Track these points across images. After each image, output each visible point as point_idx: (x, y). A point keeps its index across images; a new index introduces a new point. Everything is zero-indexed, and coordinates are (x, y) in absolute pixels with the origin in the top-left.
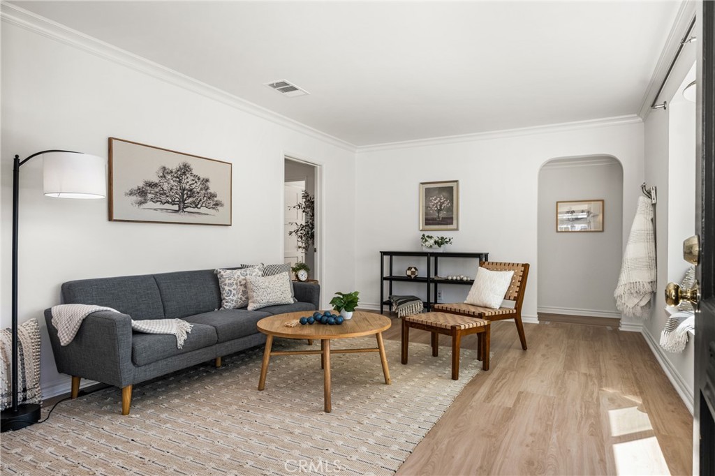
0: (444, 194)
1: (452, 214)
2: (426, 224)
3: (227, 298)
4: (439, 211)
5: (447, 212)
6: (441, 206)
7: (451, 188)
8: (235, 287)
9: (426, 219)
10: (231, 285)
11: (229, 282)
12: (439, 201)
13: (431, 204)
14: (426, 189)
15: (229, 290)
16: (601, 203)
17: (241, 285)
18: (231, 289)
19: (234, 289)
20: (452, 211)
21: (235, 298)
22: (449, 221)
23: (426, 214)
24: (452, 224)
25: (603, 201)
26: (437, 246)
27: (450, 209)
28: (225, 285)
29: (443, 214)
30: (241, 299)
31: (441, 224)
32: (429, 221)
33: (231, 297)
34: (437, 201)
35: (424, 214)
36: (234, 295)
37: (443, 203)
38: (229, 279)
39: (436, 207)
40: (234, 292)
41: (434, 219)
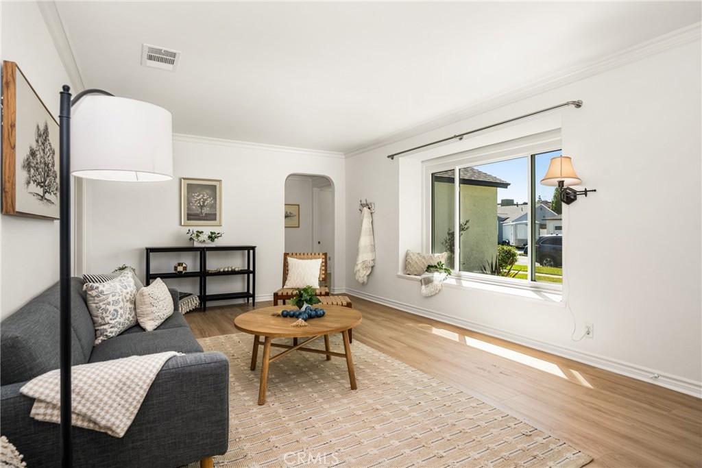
0: (208, 191)
1: (216, 211)
2: (189, 219)
3: (113, 322)
4: (202, 207)
5: (211, 208)
6: (204, 202)
7: (215, 187)
8: (121, 304)
9: (188, 215)
10: (116, 302)
11: (114, 298)
12: (202, 198)
13: (193, 200)
14: (188, 184)
15: (115, 310)
16: (297, 207)
17: (127, 301)
18: (117, 308)
19: (121, 308)
20: (215, 208)
21: (122, 320)
22: (212, 217)
23: (188, 209)
24: (215, 219)
25: (298, 205)
26: (209, 241)
27: (213, 206)
28: (109, 304)
29: (206, 210)
30: (128, 320)
31: (204, 220)
32: (190, 217)
33: (118, 319)
34: (200, 197)
35: (186, 209)
36: (121, 316)
37: (206, 200)
38: (113, 296)
39: (199, 203)
40: (121, 311)
41: (197, 215)
